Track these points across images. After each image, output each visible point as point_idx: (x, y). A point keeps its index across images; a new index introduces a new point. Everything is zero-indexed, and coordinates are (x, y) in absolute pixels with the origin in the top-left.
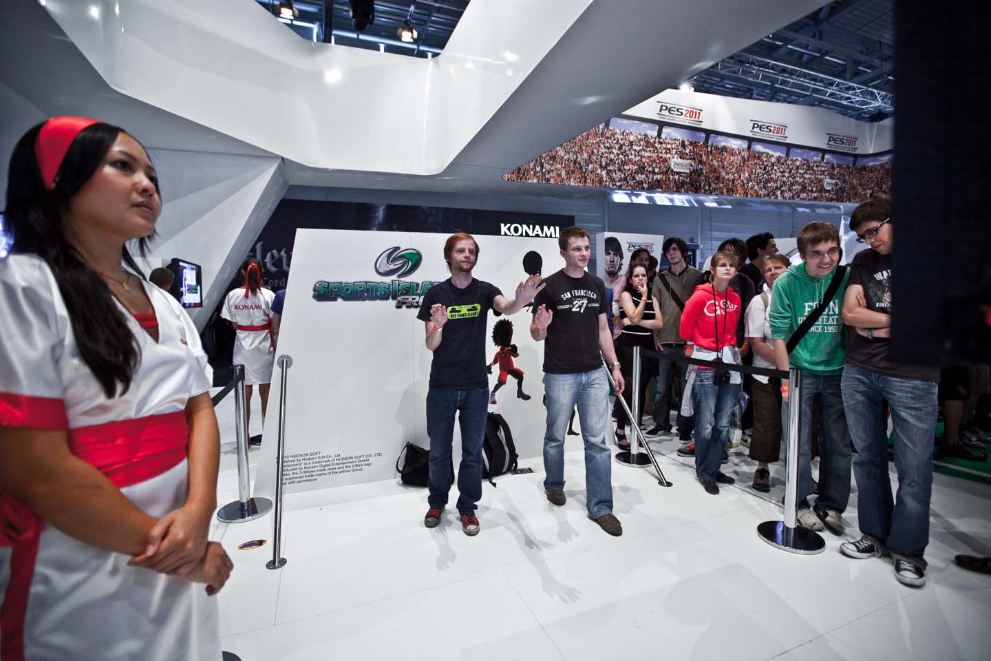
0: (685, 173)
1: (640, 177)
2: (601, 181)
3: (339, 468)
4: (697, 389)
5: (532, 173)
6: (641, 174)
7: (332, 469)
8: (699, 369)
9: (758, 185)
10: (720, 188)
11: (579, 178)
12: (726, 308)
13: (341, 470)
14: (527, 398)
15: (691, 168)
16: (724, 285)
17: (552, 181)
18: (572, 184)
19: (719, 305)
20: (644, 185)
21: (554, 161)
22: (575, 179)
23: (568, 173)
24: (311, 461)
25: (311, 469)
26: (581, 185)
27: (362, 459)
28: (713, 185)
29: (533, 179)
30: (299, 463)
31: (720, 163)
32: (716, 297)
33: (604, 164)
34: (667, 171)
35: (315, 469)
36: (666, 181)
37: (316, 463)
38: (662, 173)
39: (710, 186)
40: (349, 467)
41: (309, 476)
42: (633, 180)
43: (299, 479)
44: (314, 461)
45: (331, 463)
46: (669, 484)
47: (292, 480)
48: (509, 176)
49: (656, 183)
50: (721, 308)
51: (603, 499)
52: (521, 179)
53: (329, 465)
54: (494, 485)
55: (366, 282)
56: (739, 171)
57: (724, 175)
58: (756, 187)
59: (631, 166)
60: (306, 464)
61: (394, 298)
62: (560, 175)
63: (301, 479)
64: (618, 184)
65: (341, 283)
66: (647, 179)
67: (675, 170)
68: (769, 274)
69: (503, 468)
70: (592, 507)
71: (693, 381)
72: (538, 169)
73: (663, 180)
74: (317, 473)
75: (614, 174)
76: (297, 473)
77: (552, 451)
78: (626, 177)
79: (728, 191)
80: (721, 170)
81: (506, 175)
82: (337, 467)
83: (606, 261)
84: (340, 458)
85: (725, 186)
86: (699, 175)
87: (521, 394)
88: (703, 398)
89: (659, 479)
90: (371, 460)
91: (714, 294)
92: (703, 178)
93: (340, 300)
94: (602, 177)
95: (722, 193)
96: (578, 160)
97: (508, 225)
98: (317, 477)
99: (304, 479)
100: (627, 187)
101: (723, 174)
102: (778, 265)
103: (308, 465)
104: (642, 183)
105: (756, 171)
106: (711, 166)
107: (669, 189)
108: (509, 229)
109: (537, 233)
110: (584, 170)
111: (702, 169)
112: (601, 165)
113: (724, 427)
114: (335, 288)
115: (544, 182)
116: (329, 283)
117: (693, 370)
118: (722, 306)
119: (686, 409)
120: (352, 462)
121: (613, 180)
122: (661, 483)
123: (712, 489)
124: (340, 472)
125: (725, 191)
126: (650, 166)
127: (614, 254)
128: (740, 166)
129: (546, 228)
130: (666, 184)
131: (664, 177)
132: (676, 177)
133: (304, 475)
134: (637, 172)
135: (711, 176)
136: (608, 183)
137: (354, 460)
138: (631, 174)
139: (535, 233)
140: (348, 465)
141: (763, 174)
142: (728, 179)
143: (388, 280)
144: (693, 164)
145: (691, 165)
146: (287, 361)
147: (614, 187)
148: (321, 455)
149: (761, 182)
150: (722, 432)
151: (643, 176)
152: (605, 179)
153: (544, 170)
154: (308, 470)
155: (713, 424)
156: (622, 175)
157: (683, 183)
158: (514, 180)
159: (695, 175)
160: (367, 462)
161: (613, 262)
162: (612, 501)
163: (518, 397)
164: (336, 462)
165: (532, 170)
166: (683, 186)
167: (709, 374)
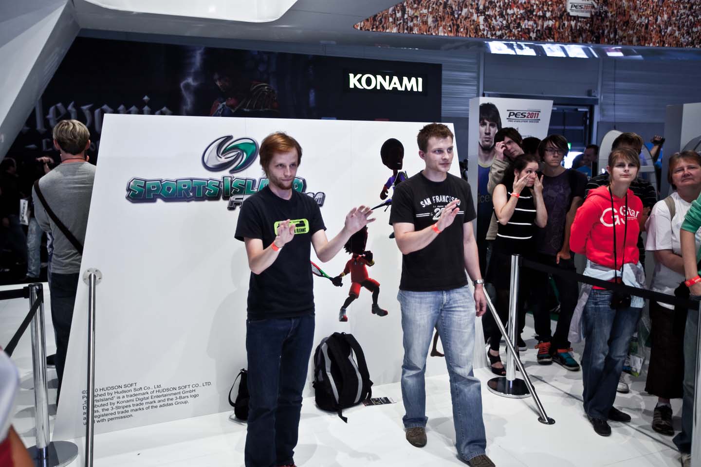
0: (584, 18)
1: (527, 24)
2: (477, 30)
3: (159, 401)
4: (590, 313)
5: (391, 20)
6: (528, 20)
7: (151, 403)
8: (593, 289)
9: (679, 30)
10: (629, 36)
11: (450, 26)
12: (626, 216)
13: (162, 403)
14: (384, 313)
15: (593, 10)
16: (624, 188)
17: (415, 31)
18: (441, 34)
19: (619, 214)
20: (531, 34)
21: (418, 5)
22: (444, 28)
23: (435, 20)
24: (125, 394)
25: (125, 404)
26: (452, 35)
27: (187, 389)
28: (620, 33)
29: (392, 29)
30: (110, 397)
31: (631, 3)
32: (615, 204)
33: (481, 7)
34: (561, 16)
35: (131, 403)
36: (559, 28)
37: (131, 396)
38: (555, 18)
39: (616, 33)
40: (172, 399)
41: (123, 412)
42: (518, 28)
43: (110, 417)
44: (129, 394)
45: (150, 395)
46: (551, 422)
47: (102, 418)
48: (362, 23)
49: (547, 31)
50: (620, 217)
51: (475, 438)
52: (377, 28)
53: (148, 398)
54: (345, 420)
55: (192, 180)
56: (655, 13)
57: (635, 19)
58: (677, 33)
59: (515, 9)
60: (119, 398)
61: (226, 198)
62: (425, 23)
63: (113, 416)
64: (499, 33)
65: (161, 181)
66: (535, 26)
67: (572, 14)
68: (680, 174)
69: (354, 400)
70: (462, 448)
71: (584, 303)
72: (399, 15)
73: (555, 27)
74: (132, 408)
75: (494, 21)
76: (107, 410)
77: (411, 382)
78: (509, 24)
79: (639, 40)
80: (632, 12)
81: (359, 24)
82: (157, 400)
83: (481, 134)
84: (161, 389)
85: (636, 33)
86: (603, 20)
87: (376, 310)
88: (596, 323)
89: (538, 414)
90: (198, 391)
91: (611, 200)
92: (608, 23)
93: (159, 201)
94: (479, 25)
95: (631, 42)
96: (449, 3)
97: (359, 76)
98: (132, 413)
99: (117, 415)
100: (509, 37)
101: (635, 17)
102: (693, 165)
103: (121, 400)
104: (528, 31)
105: (678, 12)
106: (619, 8)
107: (563, 38)
108: (359, 81)
109: (395, 86)
110: (456, 16)
111: (606, 12)
112: (477, 9)
113: (621, 357)
114: (154, 187)
115: (406, 31)
116: (146, 181)
117: (585, 290)
118: (622, 214)
119: (574, 335)
120: (175, 394)
121: (492, 28)
122: (541, 419)
123: (603, 430)
124: (161, 406)
125: (635, 39)
126: (539, 10)
127: (490, 125)
128: (657, 6)
129: (405, 79)
130: (559, 33)
131: (557, 24)
132: (573, 23)
133: (116, 411)
134: (523, 18)
135: (618, 21)
136: (485, 33)
137: (177, 391)
138: (515, 20)
139: (392, 85)
140: (171, 397)
141: (688, 16)
142: (640, 25)
143: (218, 176)
144: (596, 5)
145: (593, 7)
146: (95, 277)
147: (494, 38)
148: (138, 387)
149: (684, 25)
150: (618, 362)
151: (531, 23)
152: (482, 27)
153: (406, 16)
154: (120, 405)
155: (607, 353)
156: (504, 22)
157: (581, 31)
158: (368, 30)
159: (598, 19)
160: (193, 394)
161: (489, 134)
162: (485, 441)
163: (374, 312)
164: (155, 394)
165: (391, 16)
166: (580, 35)
167: (606, 296)
